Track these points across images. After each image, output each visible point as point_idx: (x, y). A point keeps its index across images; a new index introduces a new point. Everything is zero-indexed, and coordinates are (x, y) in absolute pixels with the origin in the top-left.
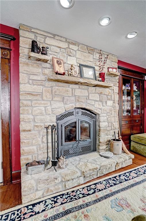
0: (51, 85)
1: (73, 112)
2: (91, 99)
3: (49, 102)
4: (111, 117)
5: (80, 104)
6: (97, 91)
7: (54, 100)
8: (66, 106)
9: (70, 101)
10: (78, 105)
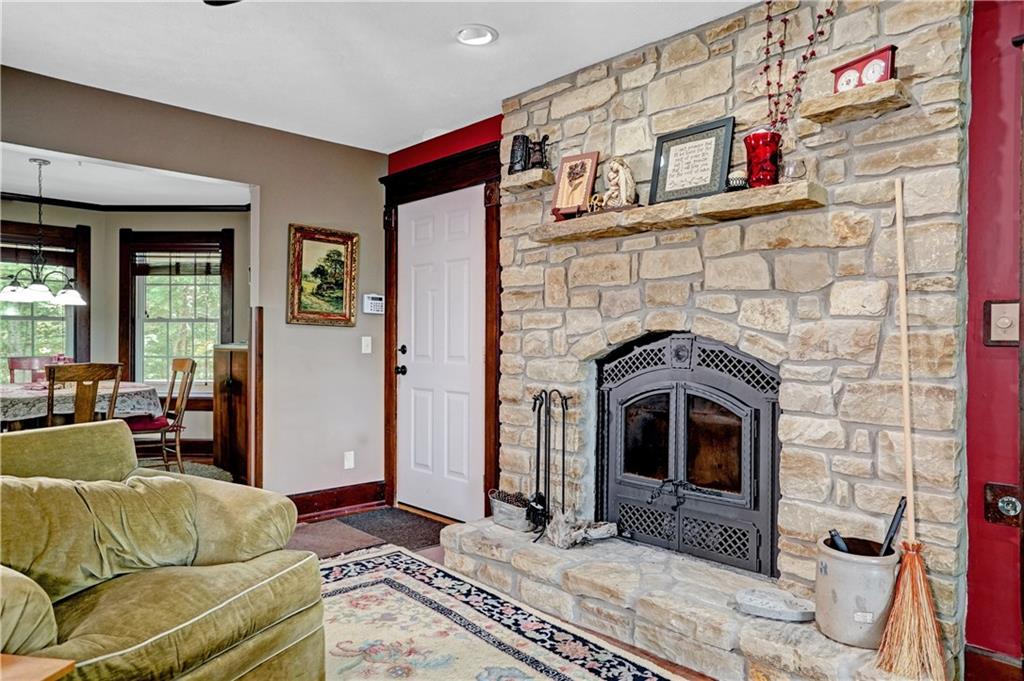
0: (565, 254)
1: (660, 350)
2: (716, 285)
3: (559, 314)
4: (865, 390)
5: (665, 314)
6: (751, 240)
7: (572, 306)
8: (609, 325)
9: (621, 306)
10: (654, 318)
